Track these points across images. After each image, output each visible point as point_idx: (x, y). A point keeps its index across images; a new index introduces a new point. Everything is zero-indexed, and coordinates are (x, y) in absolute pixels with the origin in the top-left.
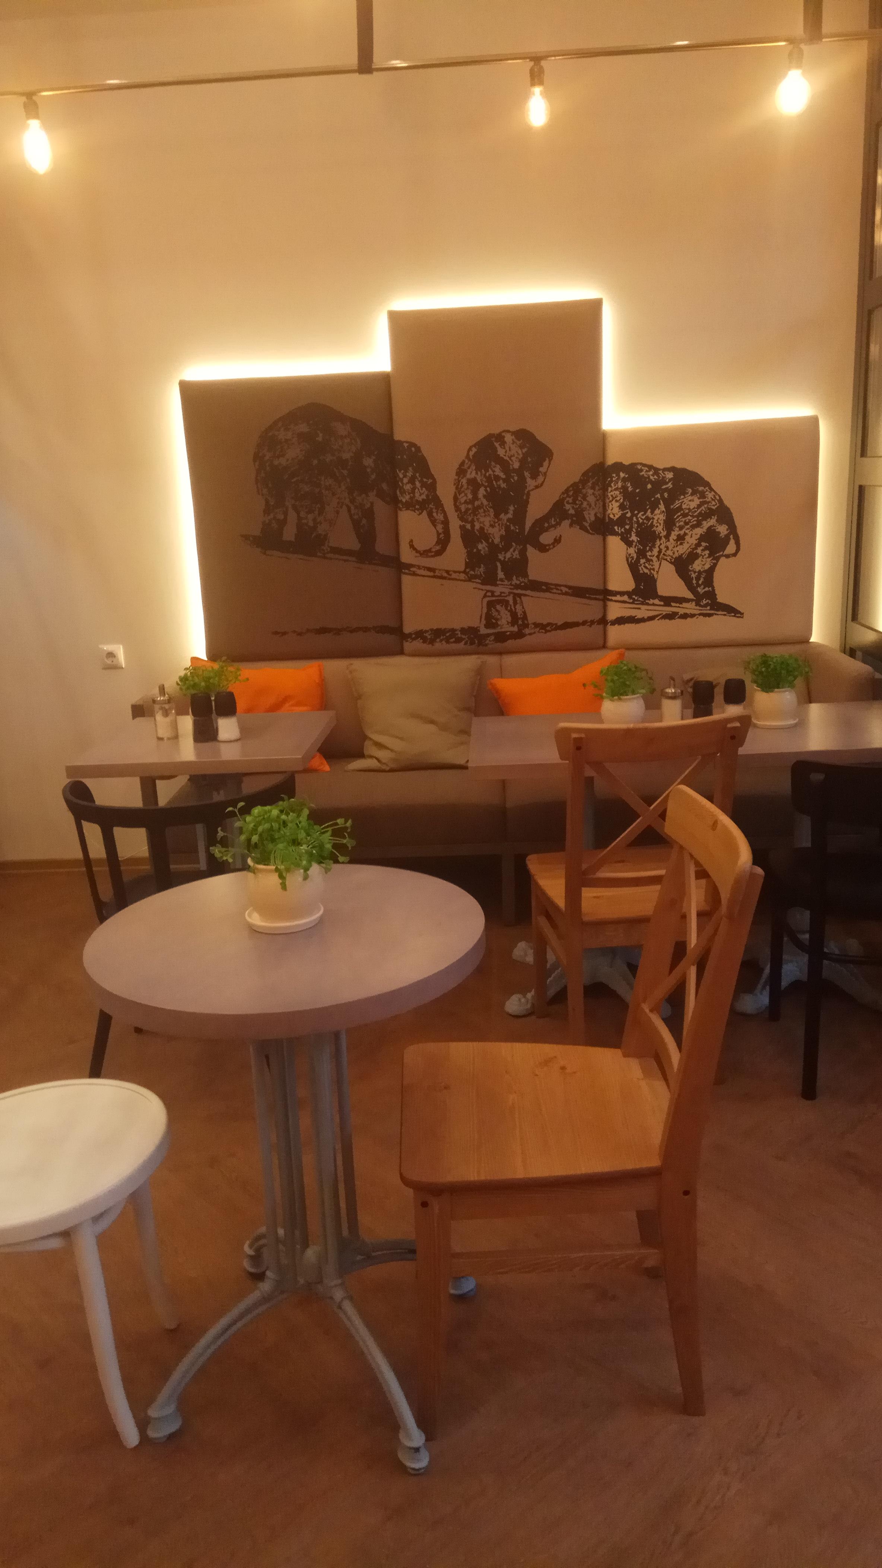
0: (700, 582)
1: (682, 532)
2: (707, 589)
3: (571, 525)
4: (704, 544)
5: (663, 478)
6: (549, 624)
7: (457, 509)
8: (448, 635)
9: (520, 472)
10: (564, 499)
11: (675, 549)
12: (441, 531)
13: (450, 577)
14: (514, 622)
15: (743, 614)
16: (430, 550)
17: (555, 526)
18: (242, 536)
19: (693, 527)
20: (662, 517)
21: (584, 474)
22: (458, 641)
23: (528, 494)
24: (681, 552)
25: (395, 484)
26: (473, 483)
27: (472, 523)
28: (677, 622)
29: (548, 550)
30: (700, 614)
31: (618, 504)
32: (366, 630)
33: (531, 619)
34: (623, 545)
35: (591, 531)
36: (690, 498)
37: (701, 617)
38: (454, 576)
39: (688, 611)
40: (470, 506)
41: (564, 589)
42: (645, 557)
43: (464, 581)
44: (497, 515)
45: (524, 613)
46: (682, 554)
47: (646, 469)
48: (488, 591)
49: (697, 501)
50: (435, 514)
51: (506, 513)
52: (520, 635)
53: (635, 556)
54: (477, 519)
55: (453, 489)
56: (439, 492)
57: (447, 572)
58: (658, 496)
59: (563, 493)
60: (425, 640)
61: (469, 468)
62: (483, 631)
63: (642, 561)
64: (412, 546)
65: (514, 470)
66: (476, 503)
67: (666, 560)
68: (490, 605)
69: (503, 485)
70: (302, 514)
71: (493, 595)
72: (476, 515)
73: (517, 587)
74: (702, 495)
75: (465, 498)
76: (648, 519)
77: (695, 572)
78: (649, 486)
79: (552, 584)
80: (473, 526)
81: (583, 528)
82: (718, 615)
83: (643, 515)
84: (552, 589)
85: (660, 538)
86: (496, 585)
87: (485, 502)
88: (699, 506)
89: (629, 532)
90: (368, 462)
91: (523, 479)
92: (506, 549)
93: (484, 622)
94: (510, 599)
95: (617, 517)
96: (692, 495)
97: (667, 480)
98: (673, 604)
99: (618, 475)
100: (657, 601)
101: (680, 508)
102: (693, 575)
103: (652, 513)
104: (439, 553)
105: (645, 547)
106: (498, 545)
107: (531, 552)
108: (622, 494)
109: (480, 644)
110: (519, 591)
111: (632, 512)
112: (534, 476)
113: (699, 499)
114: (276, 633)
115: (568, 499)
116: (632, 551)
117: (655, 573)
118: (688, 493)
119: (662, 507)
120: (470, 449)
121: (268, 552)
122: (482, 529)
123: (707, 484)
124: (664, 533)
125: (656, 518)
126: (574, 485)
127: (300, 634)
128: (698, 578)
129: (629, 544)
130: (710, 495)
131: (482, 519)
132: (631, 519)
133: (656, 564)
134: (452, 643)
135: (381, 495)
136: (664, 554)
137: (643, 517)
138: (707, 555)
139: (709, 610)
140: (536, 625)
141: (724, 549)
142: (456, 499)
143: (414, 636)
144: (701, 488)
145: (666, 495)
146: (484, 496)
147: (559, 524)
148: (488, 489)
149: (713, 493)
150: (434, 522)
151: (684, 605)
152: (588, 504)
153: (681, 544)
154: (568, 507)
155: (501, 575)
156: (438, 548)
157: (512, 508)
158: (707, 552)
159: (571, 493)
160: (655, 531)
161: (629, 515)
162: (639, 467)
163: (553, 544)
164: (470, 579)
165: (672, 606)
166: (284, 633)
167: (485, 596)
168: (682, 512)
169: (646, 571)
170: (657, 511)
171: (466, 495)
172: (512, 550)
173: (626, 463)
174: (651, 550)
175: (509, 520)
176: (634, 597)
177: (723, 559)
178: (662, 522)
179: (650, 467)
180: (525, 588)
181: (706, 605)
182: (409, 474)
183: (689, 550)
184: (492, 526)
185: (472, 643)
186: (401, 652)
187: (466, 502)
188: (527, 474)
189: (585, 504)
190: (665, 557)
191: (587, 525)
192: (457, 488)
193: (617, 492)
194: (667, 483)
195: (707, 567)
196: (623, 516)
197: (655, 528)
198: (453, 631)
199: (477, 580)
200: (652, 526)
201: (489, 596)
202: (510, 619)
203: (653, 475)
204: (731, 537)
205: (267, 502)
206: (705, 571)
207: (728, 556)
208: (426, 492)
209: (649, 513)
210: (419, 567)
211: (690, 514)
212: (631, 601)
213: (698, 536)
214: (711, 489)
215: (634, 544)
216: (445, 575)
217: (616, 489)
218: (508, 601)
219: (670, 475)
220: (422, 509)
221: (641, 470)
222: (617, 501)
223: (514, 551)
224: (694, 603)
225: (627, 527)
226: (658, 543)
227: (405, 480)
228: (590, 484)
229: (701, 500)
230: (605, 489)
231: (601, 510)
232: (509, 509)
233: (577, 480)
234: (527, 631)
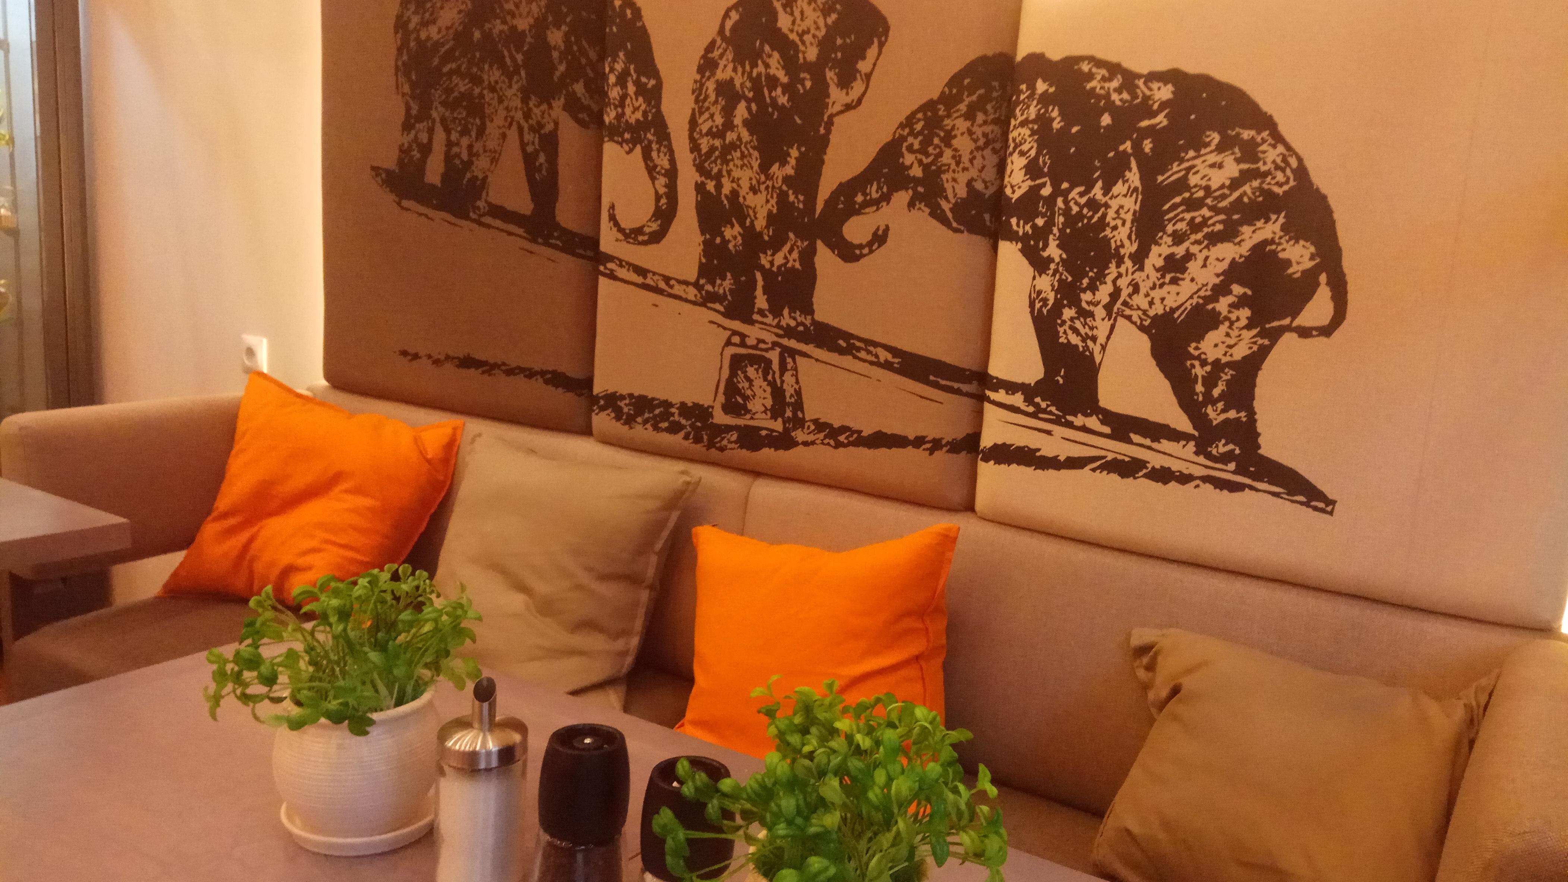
0: (1216, 392)
1: (1180, 251)
2: (1232, 414)
3: (911, 205)
4: (1238, 289)
5: (1146, 98)
6: (844, 429)
7: (695, 147)
8: (657, 411)
9: (817, 70)
10: (903, 139)
11: (1157, 294)
12: (662, 190)
13: (670, 290)
14: (776, 412)
15: (1333, 503)
16: (639, 231)
17: (876, 203)
18: (373, 168)
19: (1214, 239)
20: (1131, 204)
21: (955, 80)
22: (674, 428)
23: (830, 124)
24: (1171, 303)
26: (726, 89)
27: (718, 177)
28: (1141, 485)
29: (857, 258)
30: (1206, 479)
31: (1023, 161)
32: (530, 374)
33: (812, 410)
34: (1026, 269)
35: (955, 225)
36: (1213, 158)
37: (1209, 487)
38: (678, 290)
39: (1176, 466)
40: (717, 143)
41: (884, 355)
42: (1075, 302)
43: (694, 303)
44: (764, 168)
45: (798, 393)
46: (1173, 310)
47: (1103, 72)
48: (735, 333)
49: (1232, 168)
50: (654, 154)
51: (784, 163)
52: (784, 442)
53: (1051, 297)
54: (729, 172)
56: (665, 108)
57: (667, 279)
58: (1127, 146)
59: (902, 126)
60: (619, 416)
61: (721, 56)
62: (720, 417)
63: (1068, 313)
64: (612, 218)
65: (808, 67)
67: (1129, 318)
68: (737, 363)
69: (783, 100)
70: (454, 136)
71: (743, 344)
72: (726, 162)
73: (789, 332)
74: (1250, 152)
75: (709, 123)
76: (1093, 205)
77: (1204, 363)
78: (1106, 120)
79: (860, 339)
80: (719, 187)
81: (937, 215)
82: (1257, 490)
83: (1081, 195)
84: (859, 349)
85: (1120, 262)
86: (752, 322)
87: (745, 135)
88: (1235, 184)
89: (1042, 234)
90: (556, 37)
91: (821, 90)
92: (776, 244)
93: (721, 398)
94: (774, 356)
95: (1018, 193)
96: (1220, 149)
97: (1155, 107)
98: (1136, 438)
99: (1032, 87)
100: (1093, 422)
101: (1182, 185)
102: (1199, 371)
103: (1107, 190)
104: (656, 237)
105: (1079, 275)
106: (760, 234)
107: (825, 258)
108: (1036, 137)
109: (711, 445)
110: (793, 344)
111: (1056, 185)
112: (845, 83)
113: (1238, 161)
114: (404, 353)
115: (910, 140)
116: (1045, 283)
117: (1097, 349)
118: (1208, 145)
119: (1134, 177)
120: (726, 15)
121: (405, 203)
122: (735, 194)
123: (1267, 123)
124: (1130, 248)
125: (1114, 204)
126: (929, 106)
127: (437, 362)
128: (1210, 381)
129: (1040, 265)
130: (1271, 154)
131: (736, 173)
132: (1050, 201)
133: (1102, 329)
134: (663, 430)
135: (573, 107)
136: (1125, 304)
137: (1083, 201)
138: (1244, 322)
139: (1234, 472)
140: (820, 426)
141: (1295, 314)
142: (693, 123)
143: (602, 402)
144: (1247, 134)
145: (1148, 146)
146: (746, 123)
147: (886, 198)
148: (754, 107)
149: (1281, 149)
150: (651, 170)
151: (1166, 445)
152: (954, 157)
153: (1174, 281)
154: (909, 159)
155: (761, 301)
156: (655, 226)
157: (794, 153)
158: (1245, 313)
159: (919, 127)
160: (1107, 241)
161: (1046, 191)
162: (1085, 67)
163: (870, 244)
164: (707, 300)
165: (1130, 442)
167: (728, 343)
168: (1187, 195)
169: (1075, 340)
170: (1119, 188)
171: (712, 116)
172: (786, 248)
173: (1055, 55)
174: (1093, 288)
175: (787, 179)
176: (1038, 400)
177: (1289, 339)
178: (1129, 217)
179: (1114, 69)
180: (804, 337)
181: (1225, 458)
182: (619, 67)
183: (1194, 301)
184: (754, 190)
185: (698, 440)
186: (586, 431)
187: (710, 133)
188: (830, 75)
189: (948, 153)
190: (1128, 312)
191: (946, 206)
192: (697, 101)
193: (1025, 131)
194: (1154, 114)
195: (1240, 352)
196: (1033, 193)
197: (1108, 232)
198: (667, 404)
199: (718, 306)
200: (1102, 224)
201: (735, 345)
202: (769, 403)
203: (1119, 90)
204: (1323, 278)
206: (1231, 365)
207: (1304, 333)
208: (643, 107)
209: (1097, 191)
210: (621, 263)
211: (1209, 201)
212: (1031, 409)
213: (1224, 266)
214: (1278, 138)
215: (1053, 266)
216: (662, 285)
217: (1023, 124)
218: (769, 362)
219: (1164, 93)
220: (634, 141)
221: (1090, 76)
222: (1022, 154)
223: (791, 251)
224: (1191, 446)
225: (1040, 222)
226: (1112, 270)
227: (612, 79)
228: (963, 107)
229: (1244, 166)
230: (1004, 124)
232: (789, 155)
233: (935, 95)
234: (800, 435)
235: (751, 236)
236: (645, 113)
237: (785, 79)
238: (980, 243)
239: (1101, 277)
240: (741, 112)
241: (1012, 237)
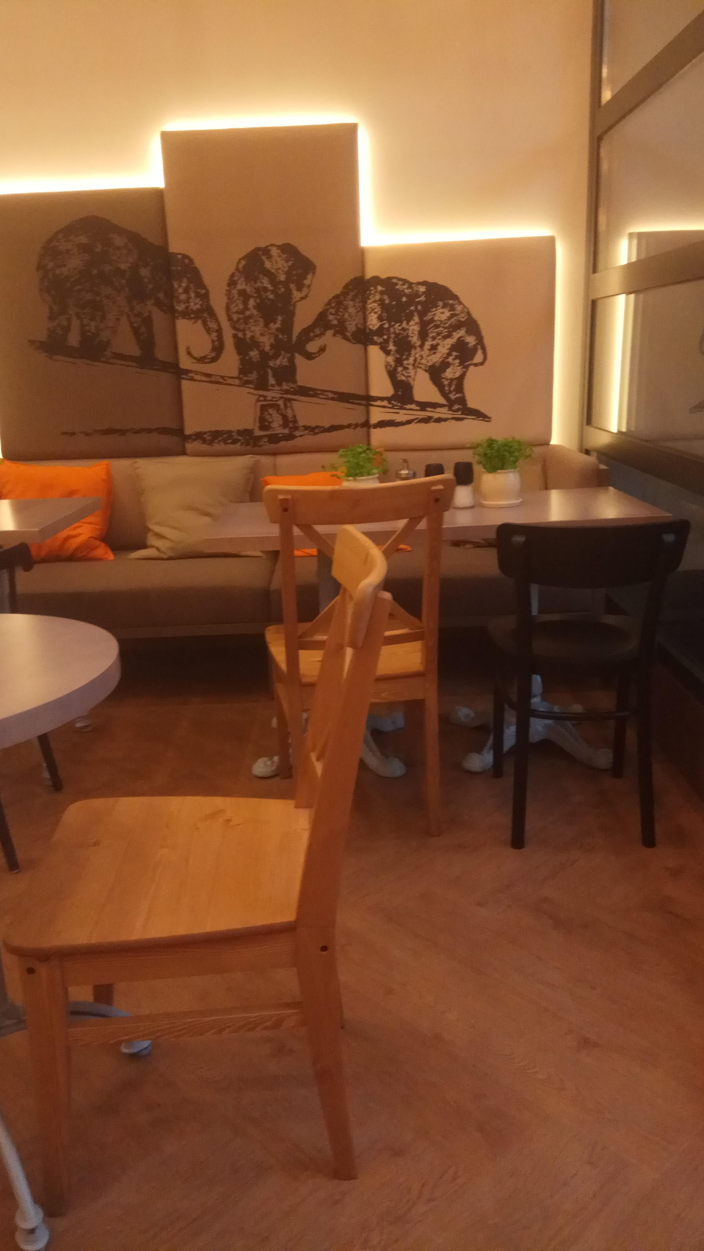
0: (452, 388)
1: (435, 342)
2: (458, 395)
3: (334, 335)
4: (454, 354)
5: (418, 291)
6: (317, 427)
7: (230, 319)
8: (225, 436)
9: (286, 284)
10: (327, 310)
11: (429, 358)
12: (215, 339)
13: (225, 382)
14: (285, 425)
15: (490, 418)
16: (204, 357)
17: (318, 336)
18: (30, 341)
19: (445, 337)
20: (417, 328)
21: (346, 286)
22: (235, 442)
23: (294, 305)
24: (435, 360)
25: (171, 294)
26: (242, 293)
27: (243, 331)
28: (432, 425)
29: (314, 358)
30: (453, 418)
31: (376, 316)
32: (149, 431)
33: (301, 422)
34: (382, 354)
35: (352, 341)
36: (441, 310)
37: (453, 421)
38: (230, 381)
39: (443, 416)
40: (241, 316)
41: (331, 395)
42: (402, 365)
43: (239, 386)
44: (266, 325)
45: (294, 416)
46: (435, 363)
47: (401, 283)
48: (261, 396)
49: (447, 314)
50: (209, 323)
51: (275, 323)
52: (290, 437)
53: (393, 364)
54: (249, 328)
55: (225, 299)
56: (212, 303)
57: (222, 377)
58: (412, 308)
59: (326, 305)
60: (204, 441)
61: (239, 279)
62: (258, 433)
63: (400, 369)
64: (189, 353)
65: (280, 282)
66: (248, 313)
67: (420, 368)
68: (263, 408)
69: (271, 297)
70: (86, 321)
71: (265, 400)
72: (246, 323)
73: (287, 392)
74: (452, 308)
75: (236, 308)
76: (404, 329)
77: (447, 379)
78: (404, 299)
79: (320, 390)
80: (245, 334)
81: (346, 338)
82: (469, 419)
83: (399, 326)
84: (320, 394)
85: (415, 349)
86: (268, 390)
87: (255, 312)
88: (450, 318)
89: (387, 341)
90: (144, 272)
91: (289, 293)
92: (276, 357)
93: (258, 424)
94: (281, 403)
95: (376, 327)
96: (443, 307)
97: (421, 294)
98: (429, 409)
99: (376, 288)
100: (413, 406)
101: (432, 320)
102: (446, 382)
103: (408, 324)
104: (214, 360)
105: (402, 355)
106: (268, 353)
108: (381, 306)
109: (255, 445)
110: (289, 396)
111: (390, 323)
112: (299, 289)
113: (450, 311)
114: (65, 433)
115: (331, 310)
116: (390, 359)
117: (410, 380)
118: (438, 306)
119: (416, 319)
120: (239, 262)
121: (55, 357)
122: (252, 338)
123: (456, 298)
124: (419, 343)
125: (411, 328)
126: (336, 297)
127: (87, 434)
128: (450, 385)
129: (387, 353)
130: (459, 308)
131: (253, 328)
132: (388, 329)
133: (412, 372)
134: (229, 443)
135: (158, 303)
136: (419, 363)
137: (400, 328)
138: (458, 364)
139: (460, 414)
140: (306, 428)
141: (472, 360)
142: (228, 308)
143: (194, 437)
144: (451, 302)
145: (419, 307)
146: (255, 307)
147: (323, 334)
148: (258, 300)
149: (461, 306)
150: (208, 331)
151: (438, 410)
152: (349, 316)
153: (435, 353)
154: (331, 317)
155: (272, 381)
156: (213, 355)
157: (280, 318)
158: (457, 361)
159: (333, 305)
160: (410, 342)
161: (386, 326)
162: (394, 281)
163: (318, 352)
164: (245, 384)
165: (426, 411)
166: (73, 434)
167: (258, 401)
168: (434, 324)
169: (403, 378)
170: (412, 323)
171: (237, 305)
172: (281, 357)
173: (383, 276)
174: (407, 359)
175: (278, 329)
176: (393, 402)
177: (472, 368)
178: (416, 333)
179: (405, 281)
180: (295, 393)
181: (457, 410)
182: (184, 285)
183: (442, 359)
184: (262, 335)
185: (248, 445)
186: (184, 453)
187: (237, 312)
188: (292, 286)
189: (347, 315)
190: (421, 366)
191: (348, 334)
192: (229, 299)
193: (375, 305)
194: (420, 297)
195: (458, 374)
196: (381, 327)
197: (410, 339)
198: (230, 432)
199: (251, 386)
200: (407, 336)
201: (261, 401)
202: (281, 422)
203: (407, 288)
204: (479, 347)
205: (51, 308)
206: (456, 379)
207: (476, 365)
208: (201, 303)
209: (404, 325)
210: (197, 373)
211: (442, 325)
212: (390, 406)
213: (449, 346)
214: (460, 303)
215: (392, 353)
216: (221, 380)
217: (374, 302)
218: (279, 406)
219: (422, 289)
220: (197, 318)
221: (396, 284)
222: (376, 313)
223: (283, 358)
224: (446, 408)
225: (385, 337)
226: (413, 352)
227: (181, 290)
228: (350, 297)
229: (451, 312)
230: (364, 302)
231: (362, 321)
232: (277, 319)
233: (338, 293)
234: (297, 433)
235: (263, 354)
236: (201, 305)
237: (271, 288)
238: (360, 347)
239: (409, 355)
240: (252, 302)
241: (375, 343)
